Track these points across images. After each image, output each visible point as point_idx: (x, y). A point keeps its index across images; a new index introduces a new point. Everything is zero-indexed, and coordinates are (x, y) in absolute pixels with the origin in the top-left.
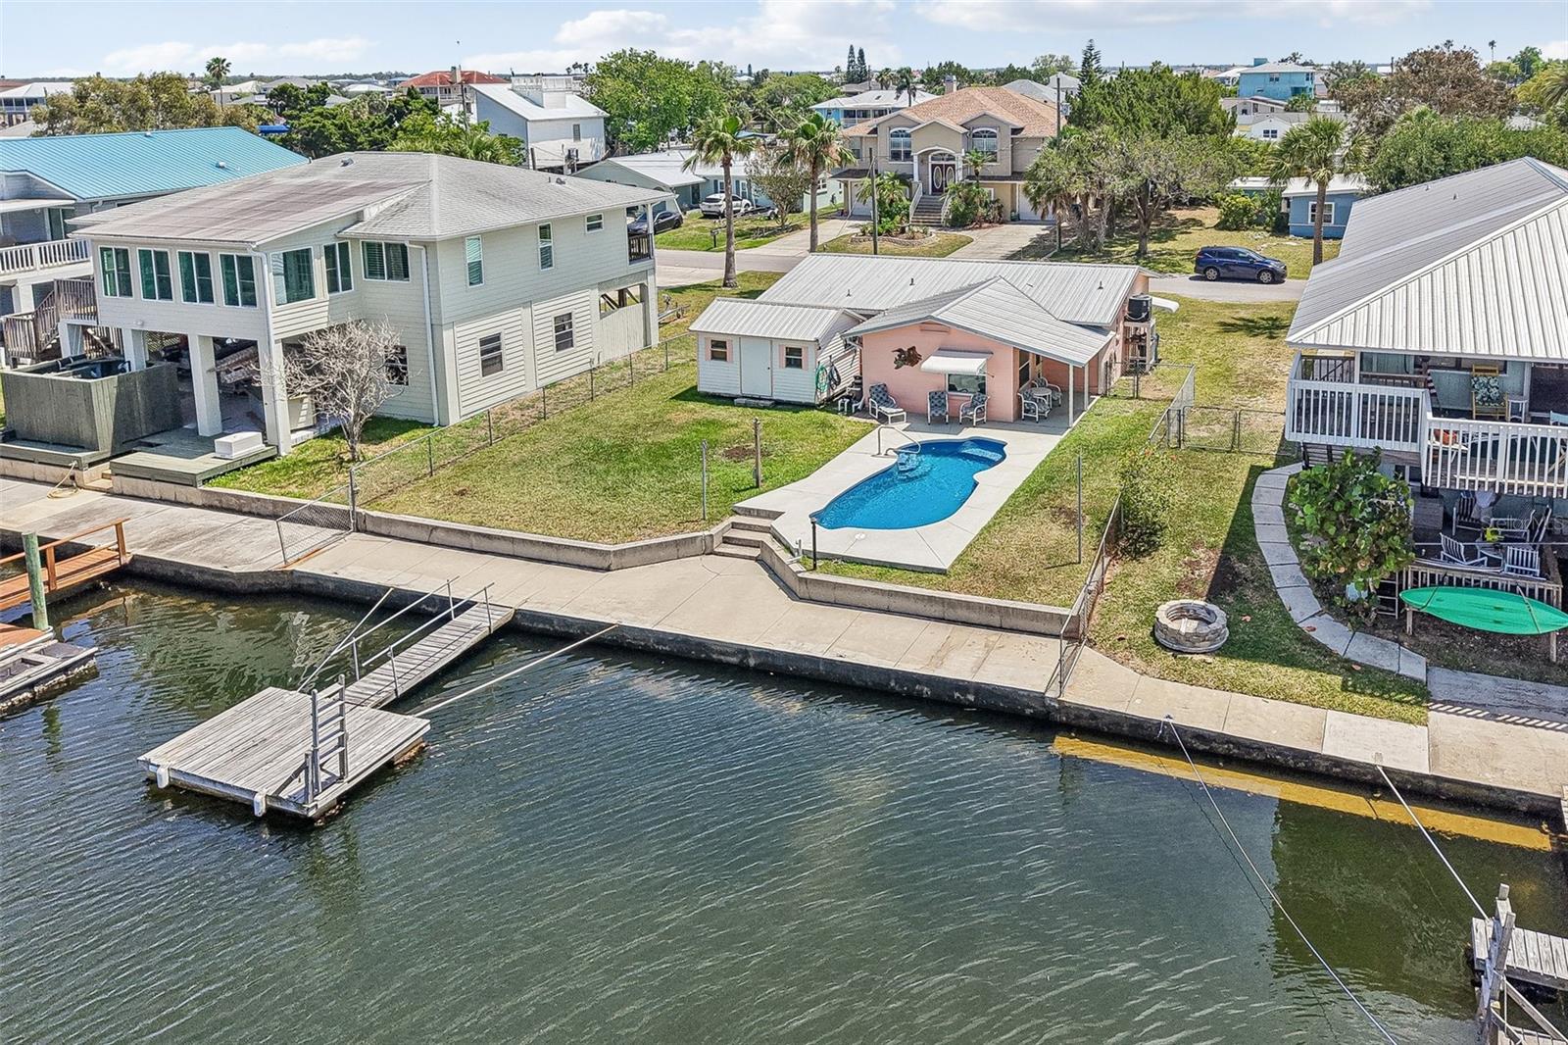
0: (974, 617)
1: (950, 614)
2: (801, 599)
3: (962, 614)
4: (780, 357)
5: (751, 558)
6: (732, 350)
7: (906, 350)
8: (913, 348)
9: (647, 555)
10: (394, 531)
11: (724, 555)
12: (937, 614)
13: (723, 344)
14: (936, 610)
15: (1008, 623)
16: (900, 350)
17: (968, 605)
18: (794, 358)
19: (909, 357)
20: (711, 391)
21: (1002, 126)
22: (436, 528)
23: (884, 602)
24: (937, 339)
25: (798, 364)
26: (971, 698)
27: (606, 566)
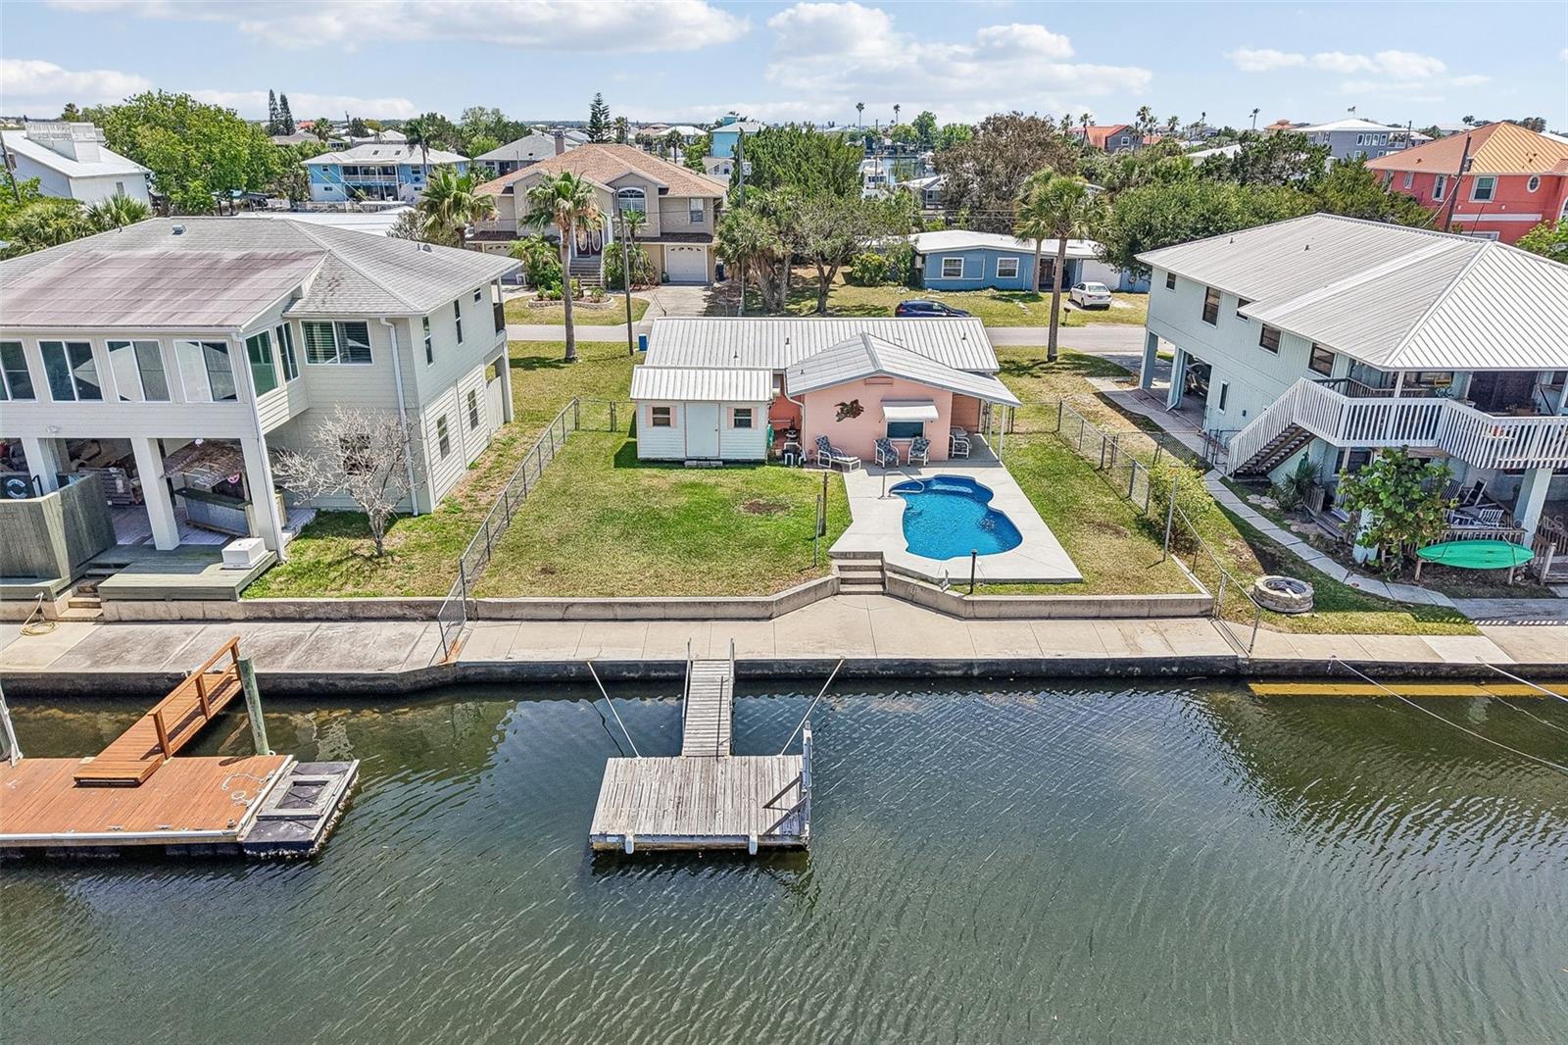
0: (1127, 611)
1: (1106, 612)
2: (966, 619)
3: (1117, 610)
4: (728, 419)
5: (877, 593)
6: (676, 416)
7: (848, 403)
8: (856, 402)
9: (796, 601)
10: (518, 613)
11: (850, 593)
12: (1094, 614)
13: (666, 411)
14: (1093, 611)
15: (1155, 611)
16: (843, 404)
17: (1123, 603)
18: (743, 418)
19: (852, 410)
20: (652, 457)
21: (650, 186)
22: (573, 604)
23: (1045, 610)
24: (880, 391)
25: (747, 424)
26: (1175, 669)
27: (768, 614)
